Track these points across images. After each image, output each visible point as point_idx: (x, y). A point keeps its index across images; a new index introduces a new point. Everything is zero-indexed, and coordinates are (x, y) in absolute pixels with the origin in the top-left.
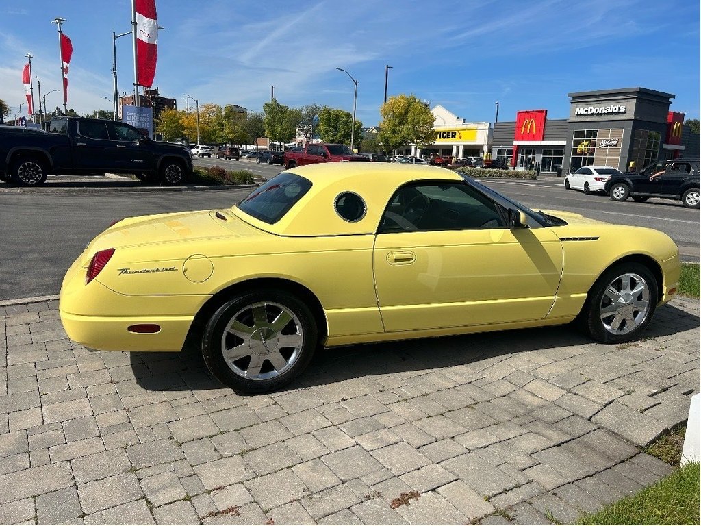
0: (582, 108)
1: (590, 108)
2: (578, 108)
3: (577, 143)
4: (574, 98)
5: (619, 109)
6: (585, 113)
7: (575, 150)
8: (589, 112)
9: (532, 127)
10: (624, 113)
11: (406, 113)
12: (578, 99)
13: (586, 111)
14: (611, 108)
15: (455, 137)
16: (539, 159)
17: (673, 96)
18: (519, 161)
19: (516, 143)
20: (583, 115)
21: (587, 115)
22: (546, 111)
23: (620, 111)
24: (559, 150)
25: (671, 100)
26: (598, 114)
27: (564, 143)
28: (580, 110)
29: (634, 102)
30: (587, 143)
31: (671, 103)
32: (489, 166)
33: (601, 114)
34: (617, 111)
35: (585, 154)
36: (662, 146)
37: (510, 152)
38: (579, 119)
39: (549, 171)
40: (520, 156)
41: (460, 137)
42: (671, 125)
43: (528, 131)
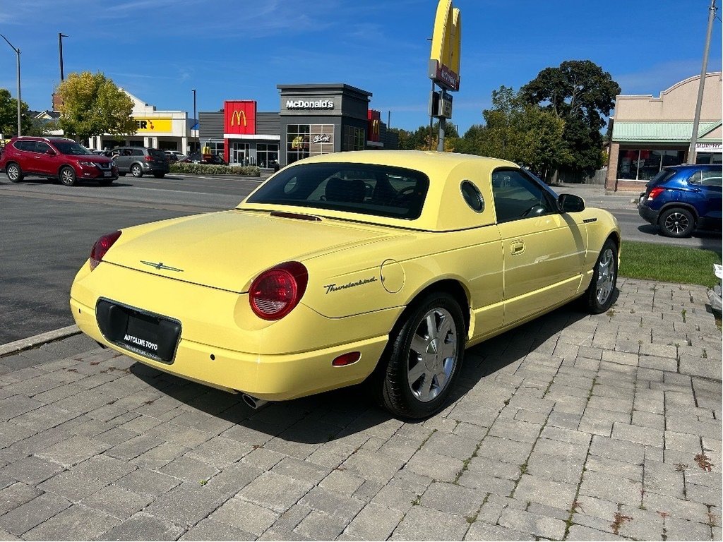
0: (292, 102)
1: (300, 102)
2: (288, 102)
3: (291, 138)
4: (284, 90)
5: (328, 105)
6: (296, 107)
7: (290, 146)
8: (299, 106)
9: (242, 120)
10: (332, 109)
11: (95, 96)
12: (289, 91)
13: (296, 104)
14: (320, 103)
15: (145, 128)
16: (253, 153)
17: (371, 95)
18: (232, 156)
19: (226, 136)
20: (294, 108)
21: (298, 109)
22: (256, 102)
23: (329, 106)
24: (273, 145)
25: (369, 98)
26: (308, 109)
27: (277, 138)
28: (290, 104)
29: (340, 97)
30: (300, 138)
31: (370, 101)
32: (209, 162)
33: (311, 109)
34: (326, 106)
35: (301, 150)
36: (366, 143)
37: (221, 146)
38: (290, 113)
39: (265, 167)
40: (232, 150)
41: (152, 127)
42: (371, 122)
43: (239, 123)
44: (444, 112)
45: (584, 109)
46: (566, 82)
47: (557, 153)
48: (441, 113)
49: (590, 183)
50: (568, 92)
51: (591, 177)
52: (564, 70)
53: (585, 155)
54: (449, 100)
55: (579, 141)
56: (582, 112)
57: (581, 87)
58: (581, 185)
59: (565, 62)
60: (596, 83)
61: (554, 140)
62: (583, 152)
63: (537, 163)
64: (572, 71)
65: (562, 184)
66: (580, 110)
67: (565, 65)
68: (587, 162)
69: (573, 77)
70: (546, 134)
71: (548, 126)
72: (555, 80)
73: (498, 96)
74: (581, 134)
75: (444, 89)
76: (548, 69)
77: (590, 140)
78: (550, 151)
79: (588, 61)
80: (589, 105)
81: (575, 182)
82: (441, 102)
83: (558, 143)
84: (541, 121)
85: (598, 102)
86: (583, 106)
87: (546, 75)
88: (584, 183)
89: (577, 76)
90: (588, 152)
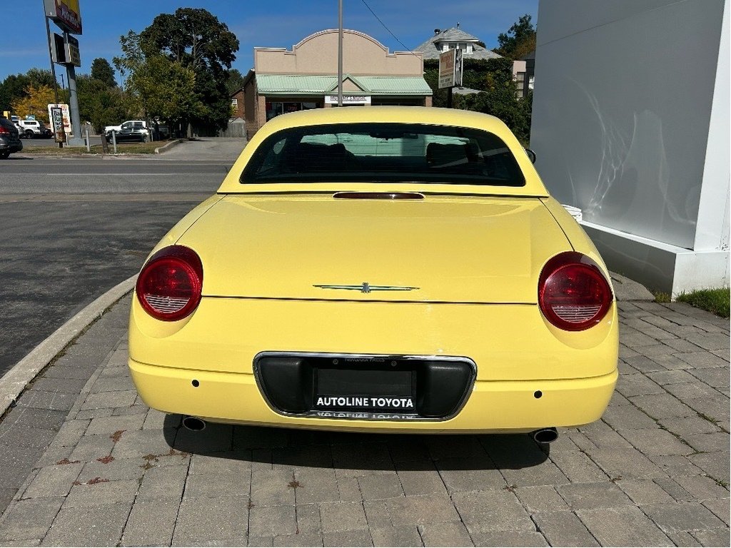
44: (73, 59)
45: (206, 60)
46: (183, 30)
47: (193, 106)
48: (69, 59)
49: (225, 136)
50: (189, 42)
51: (224, 130)
52: (180, 18)
53: (215, 108)
54: (75, 43)
55: (207, 93)
56: (205, 63)
57: (200, 37)
58: (216, 138)
59: (180, 9)
60: (214, 33)
61: (188, 93)
62: (213, 105)
63: (175, 118)
64: (188, 19)
65: (198, 138)
66: (202, 61)
67: (180, 12)
68: (218, 115)
69: (191, 25)
70: (179, 85)
71: (179, 78)
72: (173, 27)
73: (128, 43)
74: (208, 86)
75: (66, 30)
76: (163, 16)
77: (217, 93)
78: (186, 104)
79: (203, 10)
80: (210, 55)
81: (209, 136)
82: (67, 47)
83: (193, 95)
84: (171, 72)
85: (219, 53)
86: (205, 57)
87: (162, 21)
88: (218, 136)
89: (195, 25)
90: (217, 105)
